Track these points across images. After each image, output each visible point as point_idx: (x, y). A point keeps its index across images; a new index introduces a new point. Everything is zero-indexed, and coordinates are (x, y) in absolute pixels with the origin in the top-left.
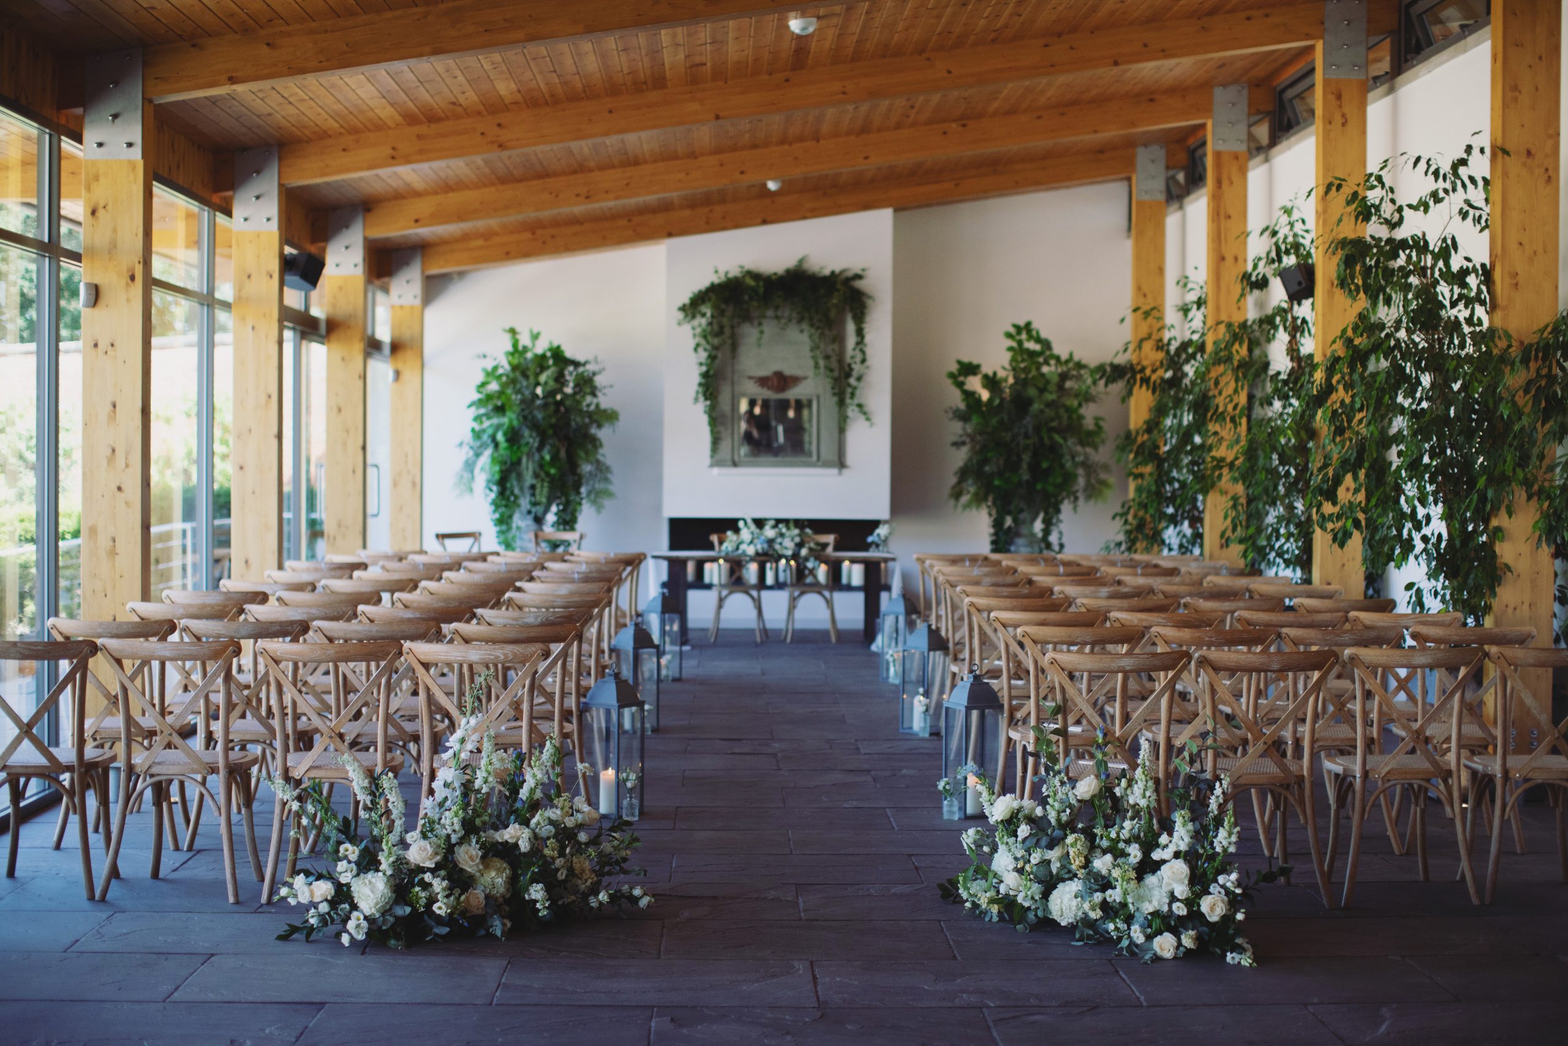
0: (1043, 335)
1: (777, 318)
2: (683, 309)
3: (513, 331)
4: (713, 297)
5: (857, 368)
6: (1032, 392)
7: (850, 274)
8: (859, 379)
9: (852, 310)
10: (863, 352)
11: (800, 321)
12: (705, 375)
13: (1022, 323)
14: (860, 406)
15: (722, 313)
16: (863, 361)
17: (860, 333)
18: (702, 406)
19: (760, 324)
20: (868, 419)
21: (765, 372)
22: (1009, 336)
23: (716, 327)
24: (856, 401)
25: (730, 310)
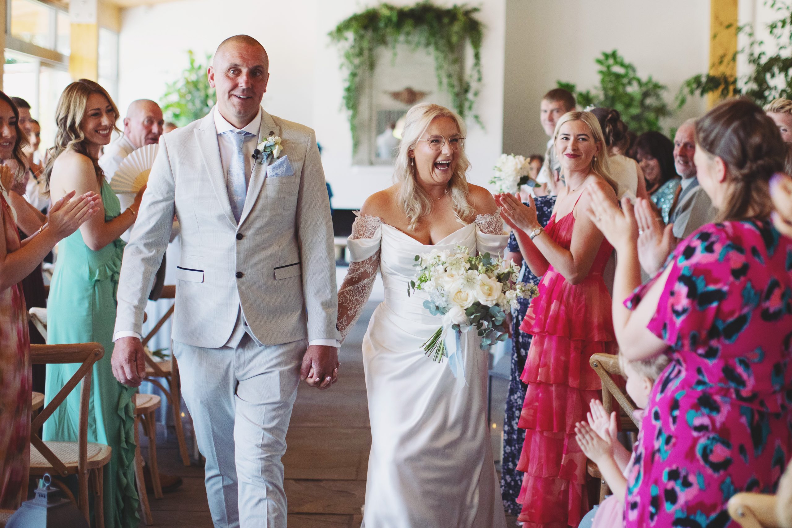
0: (627, 61)
1: (408, 42)
2: (331, 34)
3: (191, 52)
4: (354, 24)
5: (474, 85)
6: (619, 107)
7: (469, 7)
8: (476, 94)
9: (472, 37)
10: (479, 72)
11: (428, 44)
12: (348, 90)
13: (609, 51)
14: (476, 117)
15: (362, 37)
16: (480, 80)
17: (477, 56)
18: (347, 114)
19: (394, 48)
20: (483, 128)
21: (399, 86)
22: (599, 62)
23: (357, 50)
24: (473, 113)
25: (369, 34)
